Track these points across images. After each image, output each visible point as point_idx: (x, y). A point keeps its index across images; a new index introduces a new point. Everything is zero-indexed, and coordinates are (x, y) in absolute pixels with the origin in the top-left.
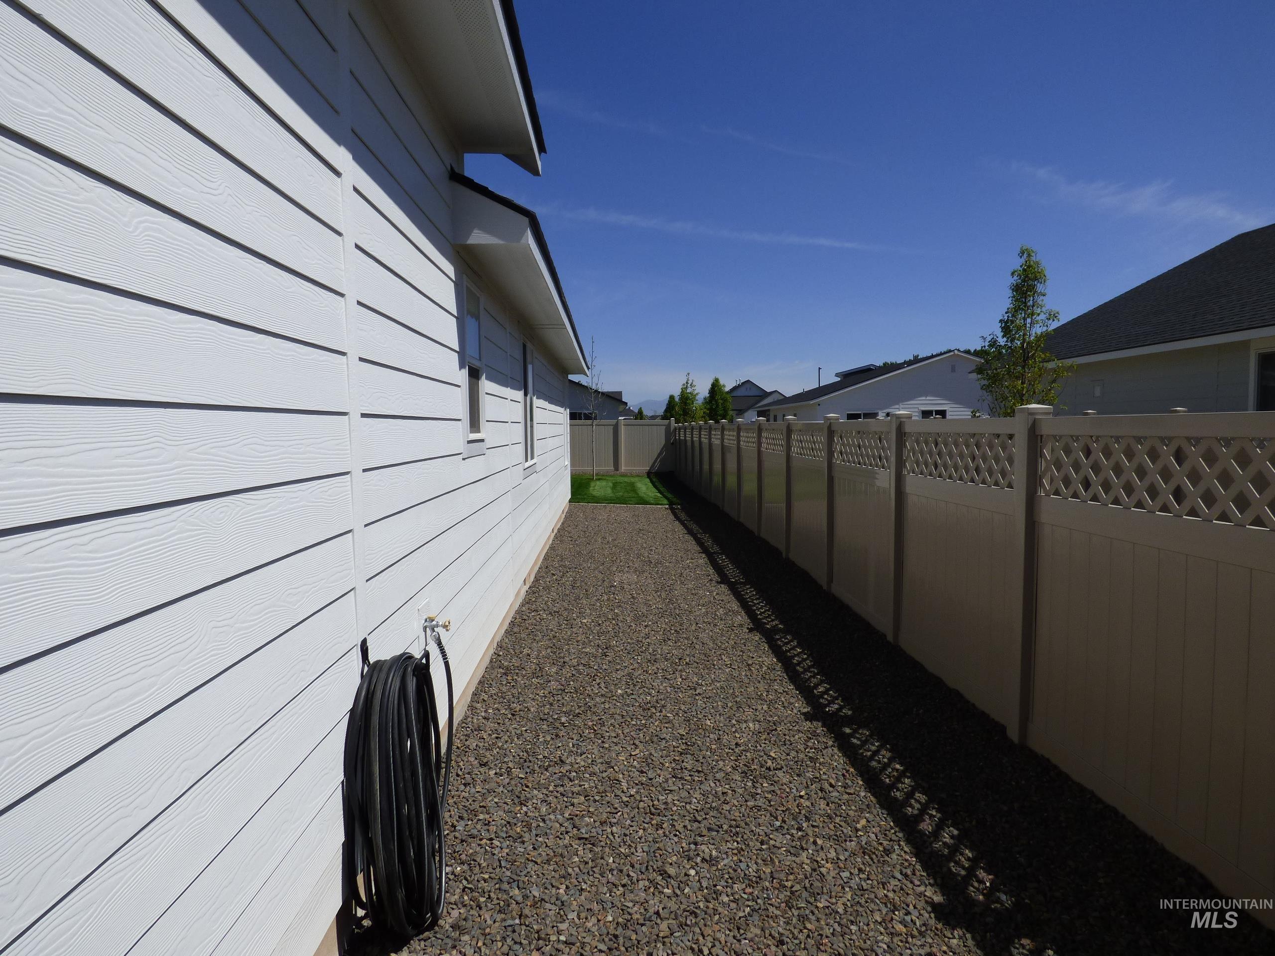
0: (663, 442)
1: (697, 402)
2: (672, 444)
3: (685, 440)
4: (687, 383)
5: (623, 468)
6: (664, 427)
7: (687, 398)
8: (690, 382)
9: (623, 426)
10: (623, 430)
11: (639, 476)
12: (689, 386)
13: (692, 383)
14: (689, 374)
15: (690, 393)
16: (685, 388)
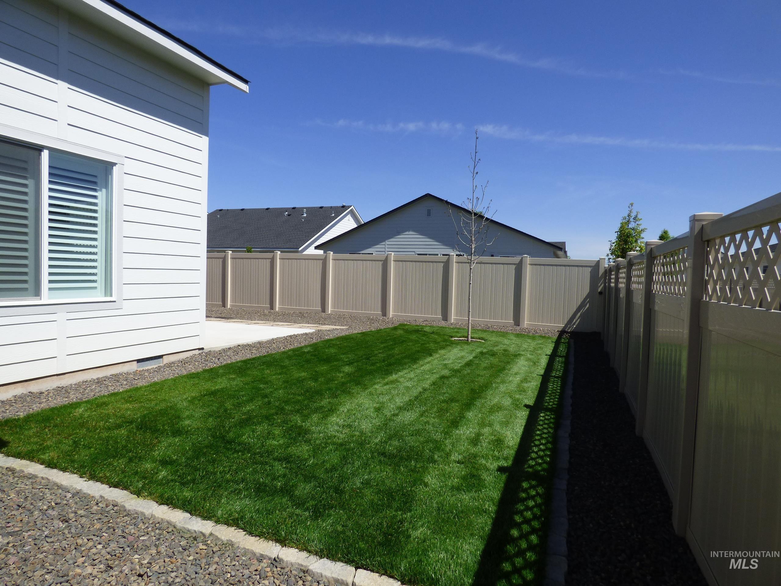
0: (587, 290)
1: (642, 240)
2: (601, 293)
3: (617, 289)
4: (629, 216)
5: (526, 322)
6: (589, 269)
7: (629, 236)
8: (633, 215)
9: (528, 266)
10: (528, 271)
11: (544, 337)
12: (632, 220)
13: (636, 216)
14: (632, 205)
15: (633, 229)
16: (626, 223)
